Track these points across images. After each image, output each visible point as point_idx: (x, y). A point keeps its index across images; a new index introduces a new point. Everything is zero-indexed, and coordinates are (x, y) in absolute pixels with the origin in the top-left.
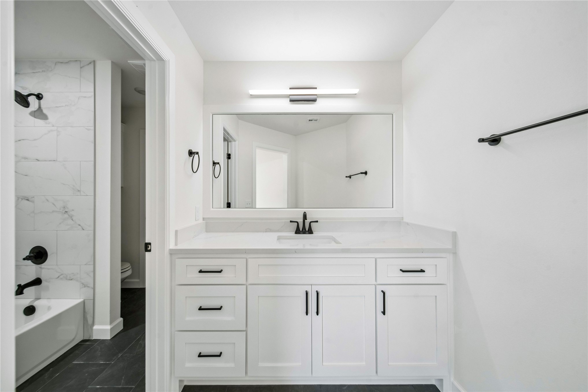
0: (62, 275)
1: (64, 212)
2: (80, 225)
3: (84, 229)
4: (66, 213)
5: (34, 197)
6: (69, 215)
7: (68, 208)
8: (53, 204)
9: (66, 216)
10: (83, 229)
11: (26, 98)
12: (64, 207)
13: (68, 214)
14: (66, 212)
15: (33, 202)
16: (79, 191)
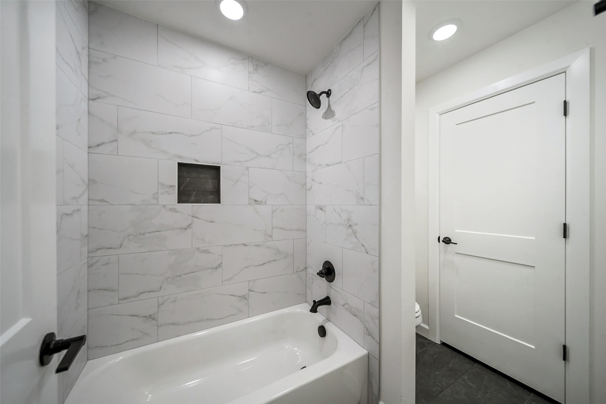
0: (347, 304)
1: (348, 225)
2: (363, 246)
3: (368, 253)
4: (350, 227)
5: (325, 207)
6: (353, 231)
7: (352, 221)
8: (339, 215)
9: (350, 231)
10: (366, 252)
11: (318, 96)
12: (349, 220)
13: (352, 229)
14: (350, 225)
15: (325, 211)
16: (362, 198)
